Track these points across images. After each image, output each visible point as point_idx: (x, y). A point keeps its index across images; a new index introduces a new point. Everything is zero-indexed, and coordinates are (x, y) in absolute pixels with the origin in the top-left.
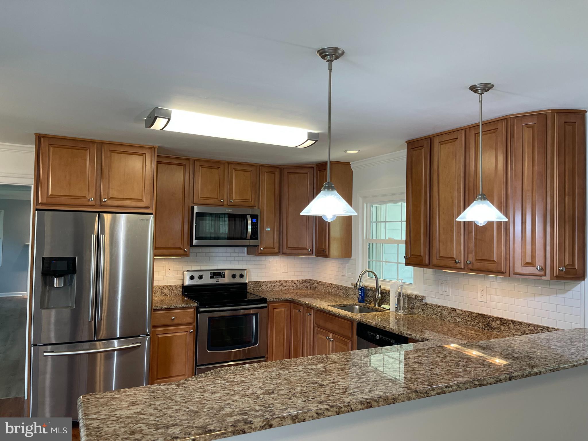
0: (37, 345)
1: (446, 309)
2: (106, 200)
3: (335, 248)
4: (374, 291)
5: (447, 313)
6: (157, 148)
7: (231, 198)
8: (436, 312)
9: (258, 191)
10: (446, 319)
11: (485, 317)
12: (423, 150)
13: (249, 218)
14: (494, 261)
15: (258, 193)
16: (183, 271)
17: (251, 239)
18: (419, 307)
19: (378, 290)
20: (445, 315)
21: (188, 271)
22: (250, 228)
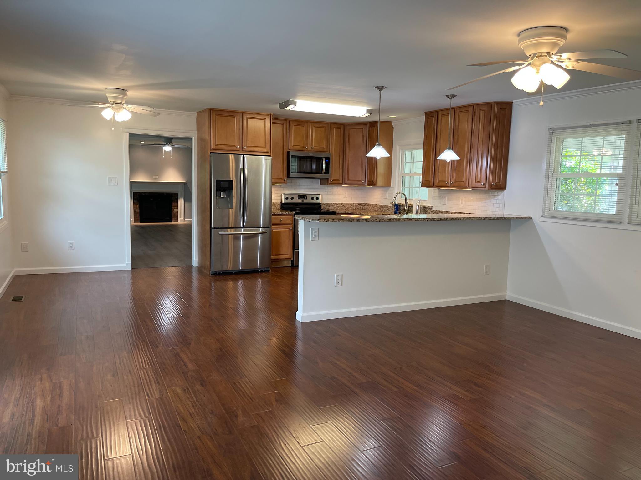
0: (215, 228)
2: (245, 147)
3: (380, 180)
4: (404, 206)
6: (272, 115)
7: (312, 145)
9: (329, 141)
12: (434, 118)
13: (324, 159)
14: (463, 181)
15: (329, 142)
16: (280, 194)
17: (325, 173)
18: (430, 213)
19: (406, 205)
21: (284, 194)
22: (324, 166)
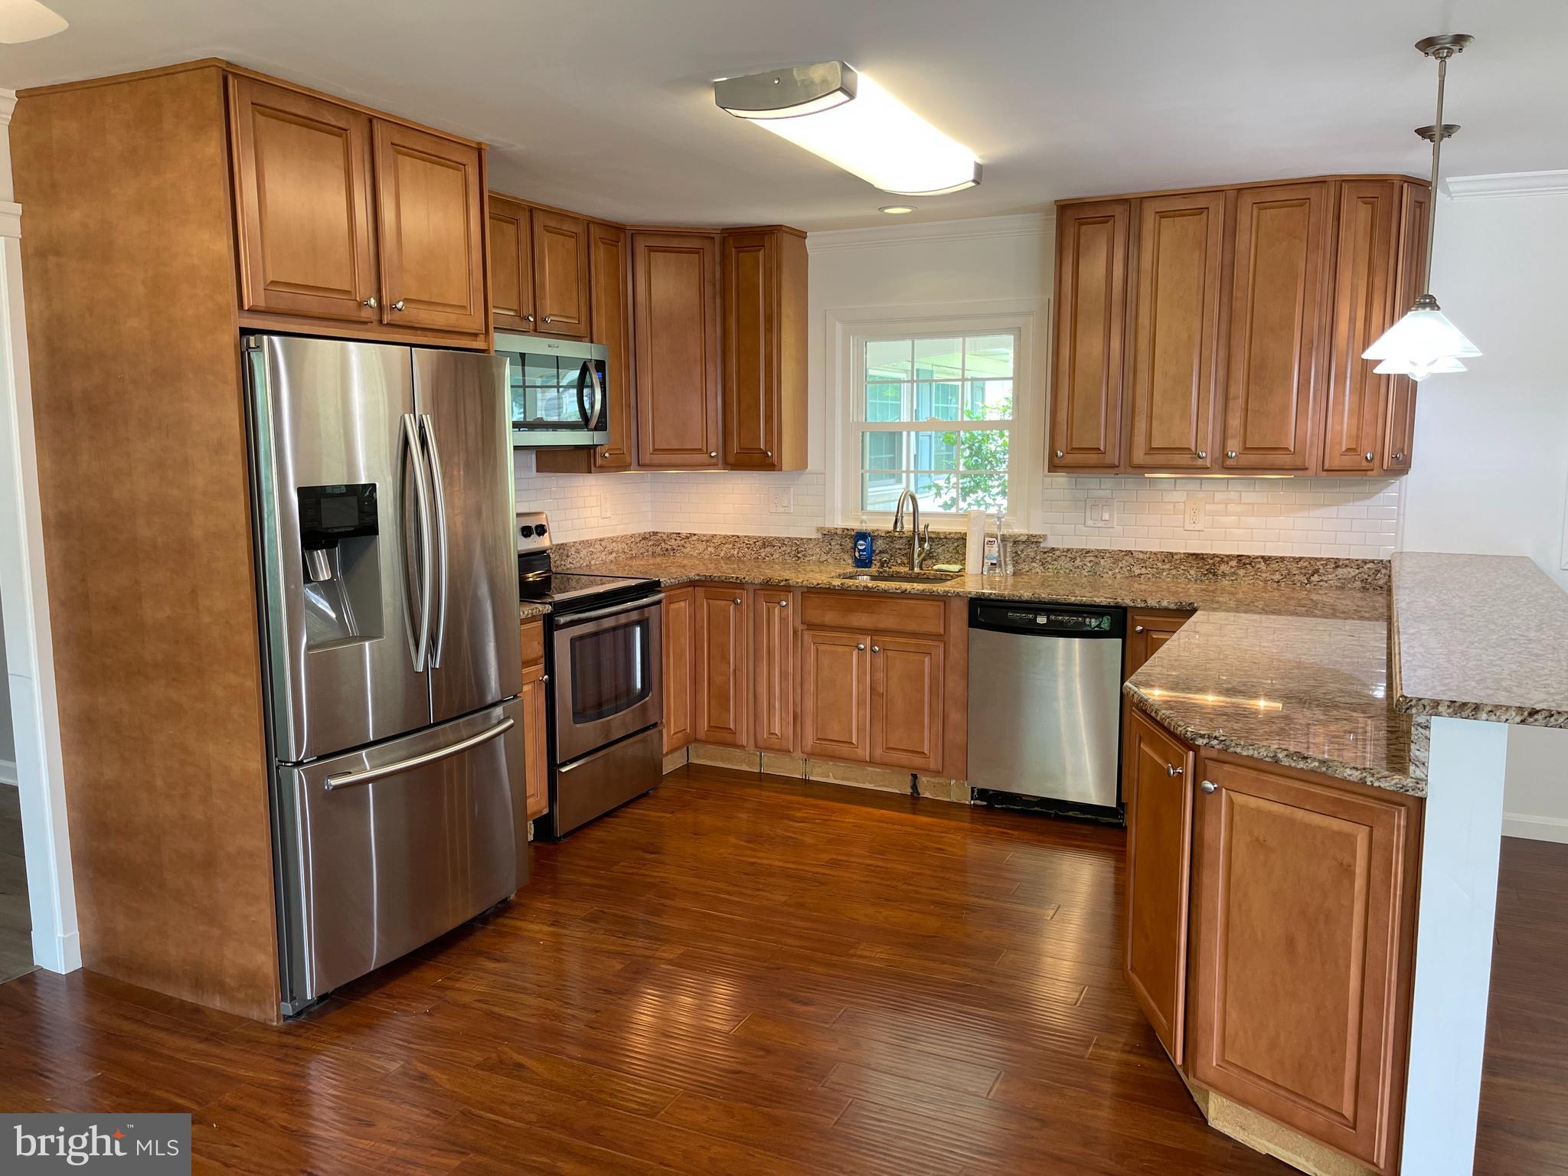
0: (305, 761)
1: (1107, 555)
2: (399, 304)
5: (1110, 561)
7: (544, 310)
8: (1081, 564)
9: (589, 293)
10: (1107, 573)
11: (1203, 559)
12: (1110, 224)
13: (593, 367)
15: (589, 300)
17: (597, 427)
18: (1033, 558)
19: (922, 536)
20: (1104, 566)
22: (598, 397)
